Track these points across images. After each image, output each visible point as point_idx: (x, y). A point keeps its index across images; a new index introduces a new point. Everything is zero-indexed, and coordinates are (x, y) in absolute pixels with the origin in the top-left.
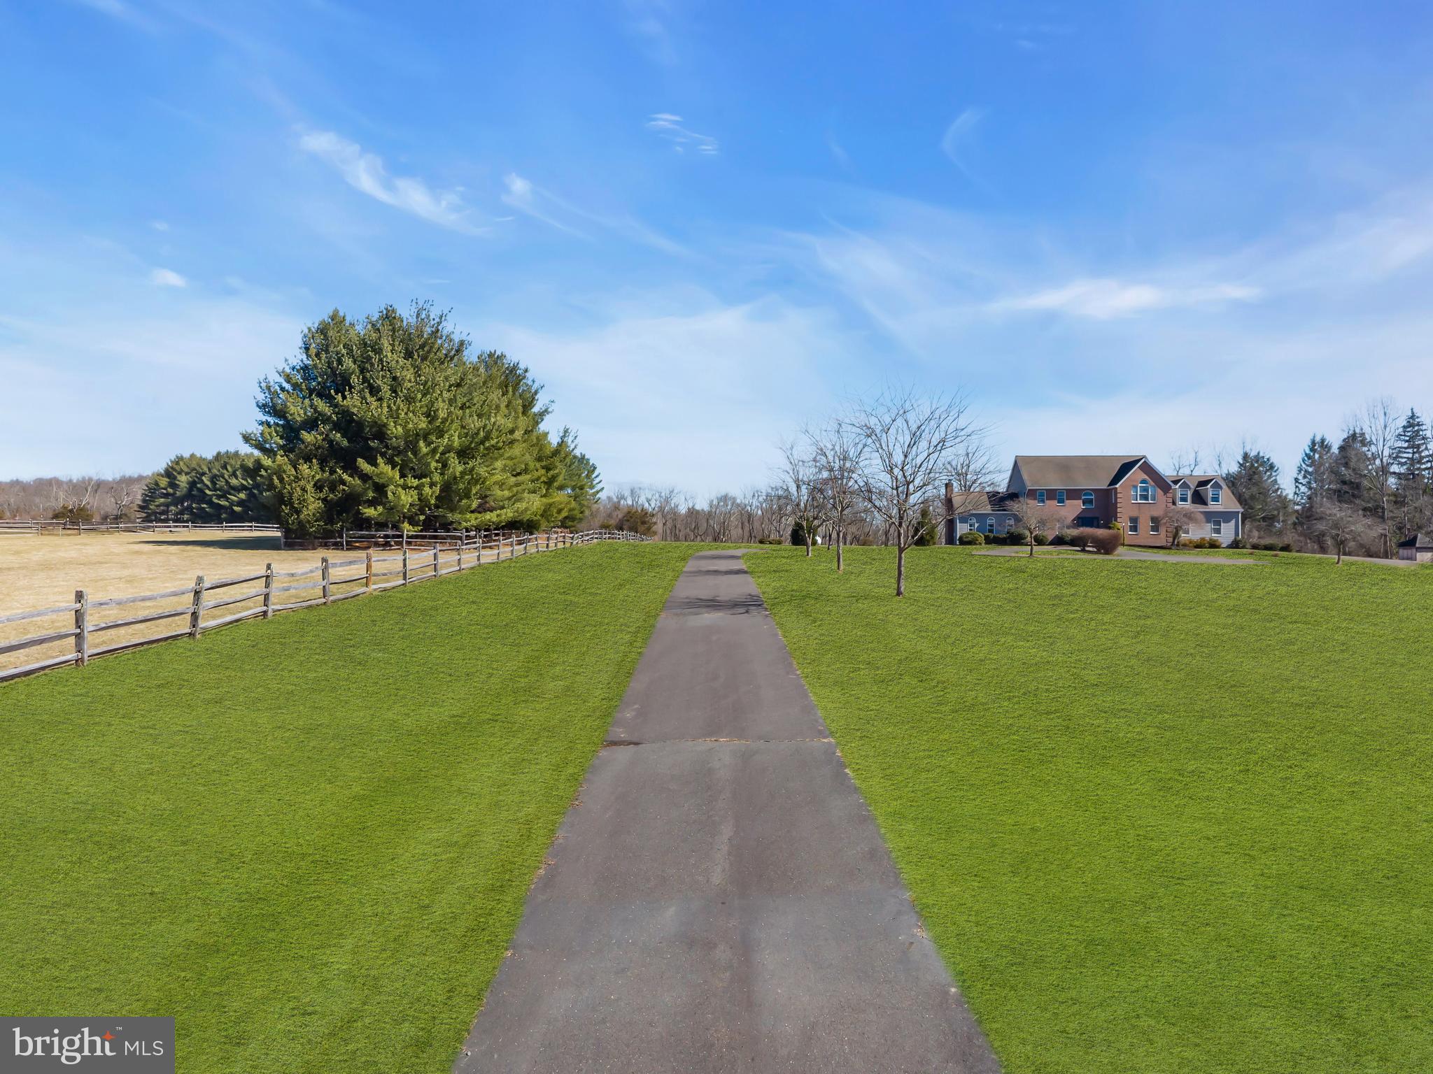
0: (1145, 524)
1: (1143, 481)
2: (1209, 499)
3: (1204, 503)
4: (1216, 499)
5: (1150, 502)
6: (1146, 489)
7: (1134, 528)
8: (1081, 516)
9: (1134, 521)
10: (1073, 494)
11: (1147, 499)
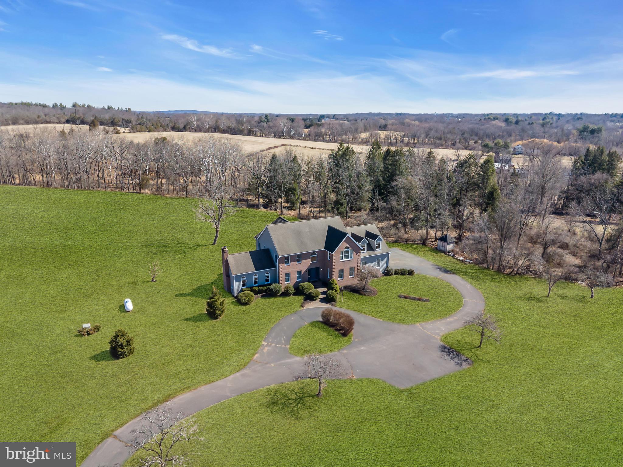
0: (346, 272)
1: (347, 248)
2: (375, 247)
3: (373, 250)
4: (378, 247)
5: (350, 259)
6: (347, 252)
7: (341, 276)
8: (310, 268)
9: (341, 271)
10: (305, 256)
11: (348, 258)
